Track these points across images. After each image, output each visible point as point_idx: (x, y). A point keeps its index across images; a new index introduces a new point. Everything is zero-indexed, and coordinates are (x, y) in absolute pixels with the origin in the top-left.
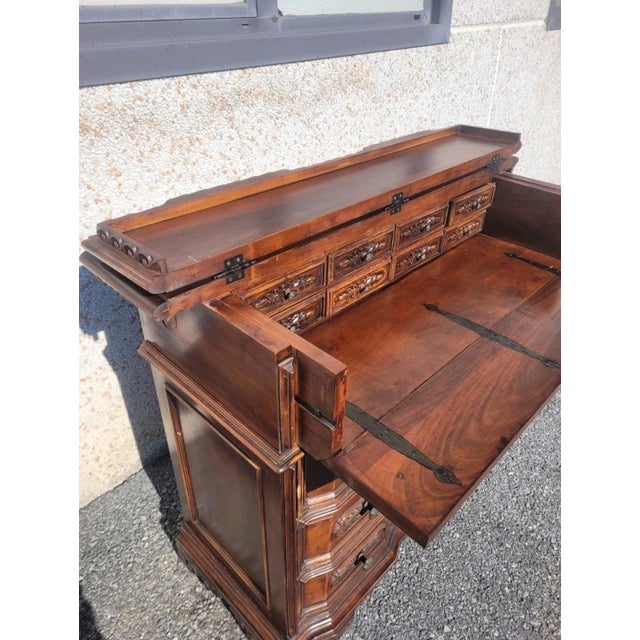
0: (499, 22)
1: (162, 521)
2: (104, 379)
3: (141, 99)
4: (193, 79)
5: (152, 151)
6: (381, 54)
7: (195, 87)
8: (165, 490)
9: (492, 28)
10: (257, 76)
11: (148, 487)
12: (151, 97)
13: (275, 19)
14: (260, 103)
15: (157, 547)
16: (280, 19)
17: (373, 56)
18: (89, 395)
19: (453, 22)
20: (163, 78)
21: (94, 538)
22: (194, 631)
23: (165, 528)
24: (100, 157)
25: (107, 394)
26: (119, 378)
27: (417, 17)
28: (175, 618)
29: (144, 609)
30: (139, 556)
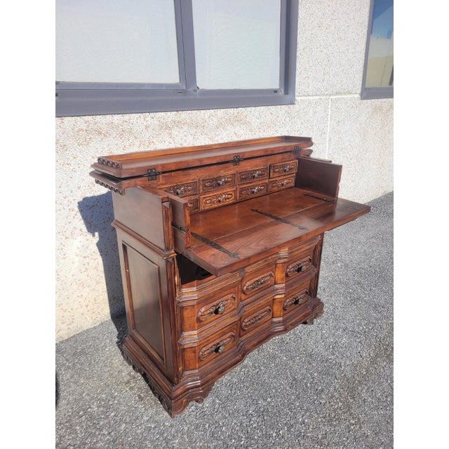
0: (327, 95)
1: (117, 343)
2: (95, 259)
3: (126, 122)
4: (152, 115)
5: (130, 145)
6: (254, 108)
7: (152, 118)
8: (121, 329)
9: (323, 97)
10: (185, 115)
11: (113, 327)
12: (131, 121)
13: (195, 91)
14: (185, 128)
15: (112, 354)
16: (198, 90)
17: (249, 109)
18: (87, 266)
19: (296, 94)
20: (138, 113)
21: (80, 348)
22: (126, 391)
23: (119, 346)
24: (105, 146)
25: (96, 268)
26: (103, 260)
27: (276, 91)
28: (118, 385)
29: (101, 380)
30: (102, 357)
